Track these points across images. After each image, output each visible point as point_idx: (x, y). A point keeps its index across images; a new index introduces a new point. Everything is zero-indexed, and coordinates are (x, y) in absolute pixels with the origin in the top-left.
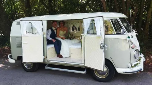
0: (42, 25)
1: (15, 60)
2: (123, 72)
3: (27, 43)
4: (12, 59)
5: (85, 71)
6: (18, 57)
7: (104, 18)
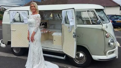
0: (28, 15)
1: (6, 45)
2: (98, 59)
3: (15, 30)
4: (3, 43)
5: (65, 57)
6: (8, 42)
7: (75, 10)
